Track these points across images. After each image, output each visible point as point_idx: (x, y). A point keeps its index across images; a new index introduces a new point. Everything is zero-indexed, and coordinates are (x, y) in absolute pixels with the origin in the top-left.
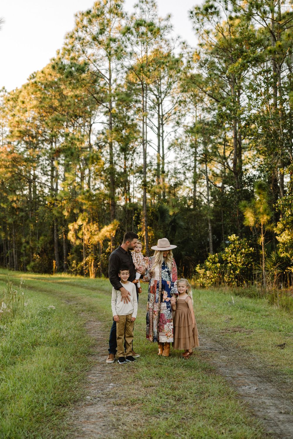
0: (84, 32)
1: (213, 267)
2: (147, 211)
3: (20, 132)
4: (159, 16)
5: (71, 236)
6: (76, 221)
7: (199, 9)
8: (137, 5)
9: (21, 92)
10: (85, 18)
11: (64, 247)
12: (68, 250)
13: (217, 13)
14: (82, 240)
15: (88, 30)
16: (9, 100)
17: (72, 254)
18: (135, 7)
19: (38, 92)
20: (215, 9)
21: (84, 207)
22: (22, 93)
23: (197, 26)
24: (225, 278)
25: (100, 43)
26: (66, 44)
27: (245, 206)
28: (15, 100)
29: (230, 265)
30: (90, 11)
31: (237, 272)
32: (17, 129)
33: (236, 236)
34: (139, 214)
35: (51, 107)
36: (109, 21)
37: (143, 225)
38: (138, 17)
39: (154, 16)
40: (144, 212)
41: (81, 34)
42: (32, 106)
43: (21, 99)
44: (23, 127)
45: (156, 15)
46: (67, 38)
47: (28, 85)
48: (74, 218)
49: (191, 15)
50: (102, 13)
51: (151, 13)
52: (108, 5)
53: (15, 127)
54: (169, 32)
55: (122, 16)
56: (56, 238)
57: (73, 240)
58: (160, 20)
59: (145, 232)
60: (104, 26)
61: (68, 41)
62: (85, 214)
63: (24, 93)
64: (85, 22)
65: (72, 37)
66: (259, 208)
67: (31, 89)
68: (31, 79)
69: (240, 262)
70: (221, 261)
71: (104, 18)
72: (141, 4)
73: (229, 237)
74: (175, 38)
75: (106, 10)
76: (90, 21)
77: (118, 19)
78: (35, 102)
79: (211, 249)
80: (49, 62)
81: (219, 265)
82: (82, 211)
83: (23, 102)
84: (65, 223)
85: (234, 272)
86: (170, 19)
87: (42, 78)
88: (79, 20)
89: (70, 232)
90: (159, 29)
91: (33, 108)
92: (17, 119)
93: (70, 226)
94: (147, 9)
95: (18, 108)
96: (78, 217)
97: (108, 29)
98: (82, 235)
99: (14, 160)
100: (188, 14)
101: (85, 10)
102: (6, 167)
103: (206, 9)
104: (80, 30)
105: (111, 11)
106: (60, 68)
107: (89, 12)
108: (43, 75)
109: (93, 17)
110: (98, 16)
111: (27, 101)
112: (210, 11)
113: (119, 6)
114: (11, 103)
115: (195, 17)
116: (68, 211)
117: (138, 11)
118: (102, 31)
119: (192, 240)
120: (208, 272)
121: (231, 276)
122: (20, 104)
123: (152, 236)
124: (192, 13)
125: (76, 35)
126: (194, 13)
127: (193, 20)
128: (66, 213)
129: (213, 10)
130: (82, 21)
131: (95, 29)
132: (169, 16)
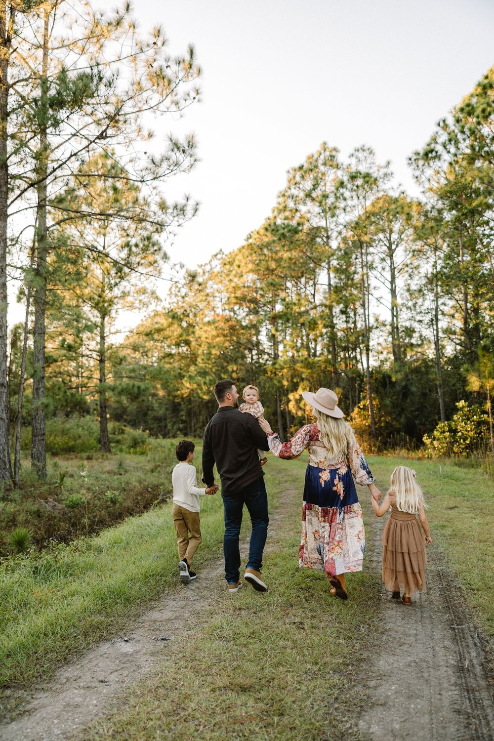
0: (297, 189)
1: (442, 436)
2: (371, 377)
3: (236, 298)
4: (377, 164)
5: (292, 406)
6: (296, 390)
7: (419, 154)
8: (352, 155)
9: (236, 255)
10: (298, 173)
11: (288, 418)
12: (292, 422)
13: (438, 157)
14: (304, 410)
15: (301, 186)
16: (225, 264)
17: (295, 426)
18: (350, 157)
19: (254, 255)
20: (437, 152)
21: (304, 376)
22: (238, 257)
23: (417, 173)
24: (454, 448)
25: (313, 199)
26: (279, 204)
27: (467, 370)
28: (231, 263)
29: (460, 434)
30: (303, 166)
31: (468, 442)
32: (233, 295)
33: (465, 402)
34: (362, 381)
35: (267, 269)
36: (323, 174)
37: (367, 392)
38: (353, 169)
39: (371, 165)
40: (367, 379)
41: (294, 191)
42: (248, 270)
43: (237, 263)
44: (239, 294)
45: (374, 163)
46: (279, 197)
47: (243, 247)
48: (294, 387)
49: (410, 162)
50: (316, 167)
51: (369, 161)
52: (322, 157)
53: (231, 292)
54: (389, 180)
55: (338, 167)
56: (279, 410)
57: (294, 411)
58: (380, 167)
59: (368, 401)
60: (317, 181)
61: (281, 200)
62: (305, 382)
63: (240, 257)
64: (298, 178)
65: (284, 195)
66: (484, 372)
67: (246, 252)
68: (248, 239)
69: (471, 431)
70: (451, 430)
71: (318, 172)
72: (357, 153)
73: (457, 404)
74: (395, 187)
75: (320, 162)
76: (303, 177)
77: (333, 171)
78: (250, 266)
79: (442, 417)
80: (263, 222)
81: (447, 434)
82: (302, 380)
83: (239, 266)
84: (286, 392)
85: (464, 441)
86: (390, 166)
87: (258, 240)
88: (291, 176)
89: (291, 403)
90: (376, 180)
91: (249, 272)
92: (233, 284)
93: (291, 396)
94: (363, 158)
95: (234, 272)
96: (298, 386)
97: (322, 184)
98: (305, 405)
99: (232, 328)
100: (406, 162)
101: (297, 165)
102: (225, 336)
103: (426, 154)
104: (292, 187)
105: (325, 164)
106: (273, 230)
107: (301, 168)
108: (258, 236)
109: (305, 172)
110: (311, 170)
111: (242, 264)
112: (430, 155)
113: (334, 157)
114: (228, 267)
115: (414, 164)
116: (288, 381)
117: (353, 161)
118: (315, 187)
119: (426, 408)
120: (435, 442)
121: (461, 446)
122: (236, 268)
123: (377, 405)
124: (410, 159)
125: (289, 193)
126: (413, 159)
127: (412, 167)
128: (285, 383)
129: (434, 154)
130: (294, 177)
131: (308, 185)
132: (389, 163)
